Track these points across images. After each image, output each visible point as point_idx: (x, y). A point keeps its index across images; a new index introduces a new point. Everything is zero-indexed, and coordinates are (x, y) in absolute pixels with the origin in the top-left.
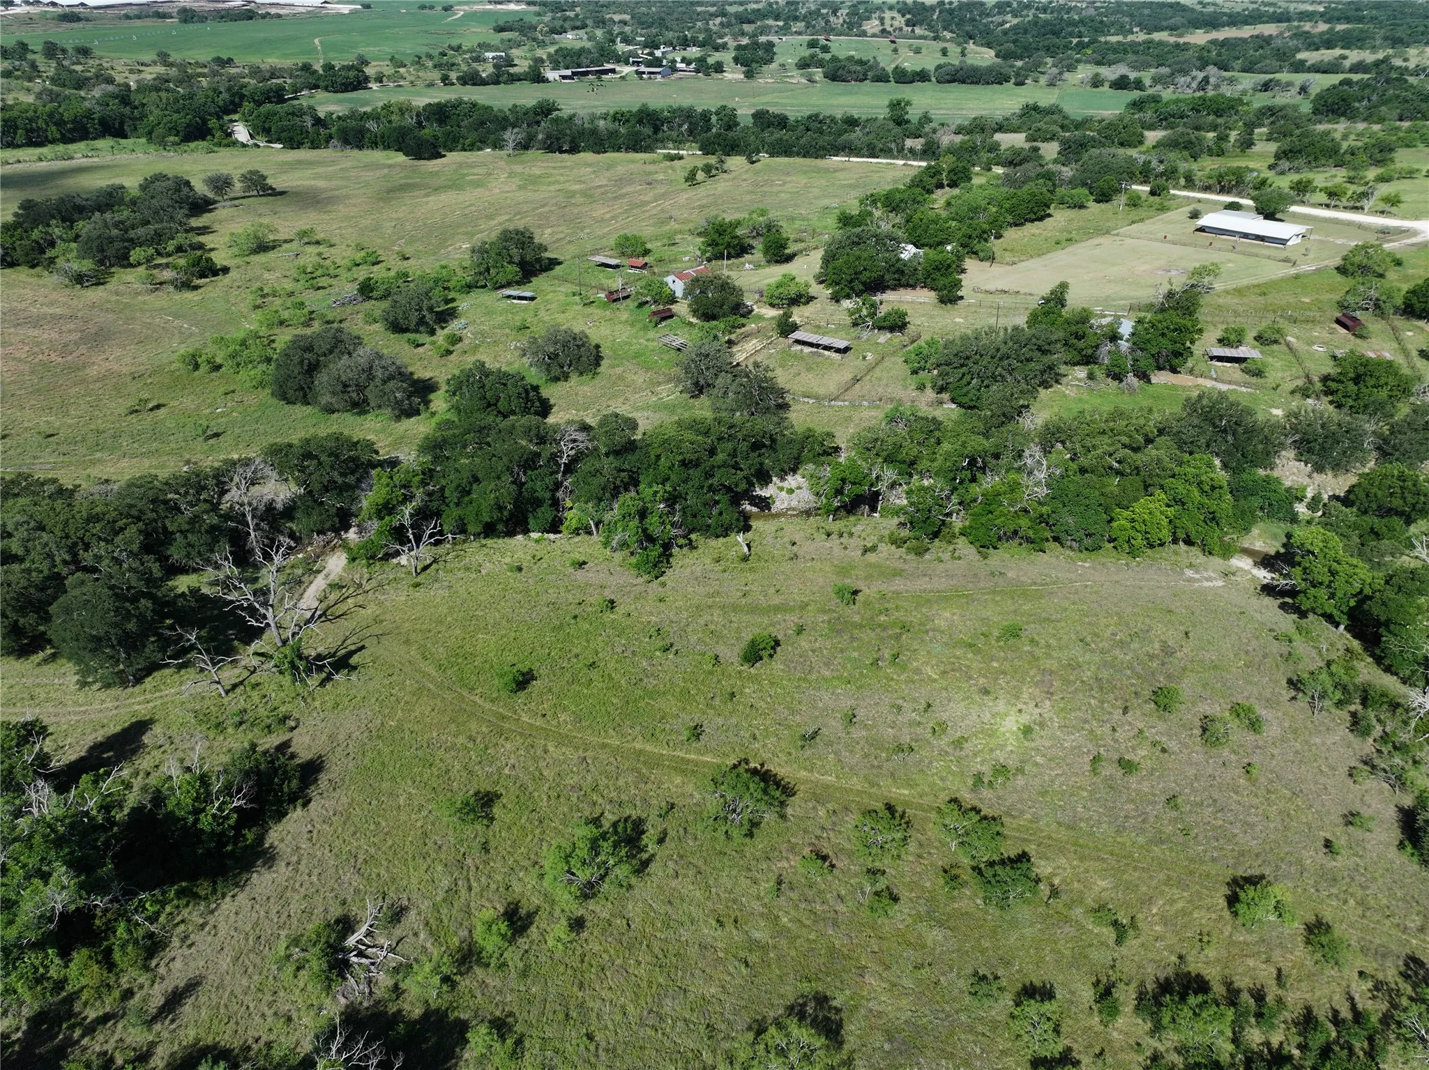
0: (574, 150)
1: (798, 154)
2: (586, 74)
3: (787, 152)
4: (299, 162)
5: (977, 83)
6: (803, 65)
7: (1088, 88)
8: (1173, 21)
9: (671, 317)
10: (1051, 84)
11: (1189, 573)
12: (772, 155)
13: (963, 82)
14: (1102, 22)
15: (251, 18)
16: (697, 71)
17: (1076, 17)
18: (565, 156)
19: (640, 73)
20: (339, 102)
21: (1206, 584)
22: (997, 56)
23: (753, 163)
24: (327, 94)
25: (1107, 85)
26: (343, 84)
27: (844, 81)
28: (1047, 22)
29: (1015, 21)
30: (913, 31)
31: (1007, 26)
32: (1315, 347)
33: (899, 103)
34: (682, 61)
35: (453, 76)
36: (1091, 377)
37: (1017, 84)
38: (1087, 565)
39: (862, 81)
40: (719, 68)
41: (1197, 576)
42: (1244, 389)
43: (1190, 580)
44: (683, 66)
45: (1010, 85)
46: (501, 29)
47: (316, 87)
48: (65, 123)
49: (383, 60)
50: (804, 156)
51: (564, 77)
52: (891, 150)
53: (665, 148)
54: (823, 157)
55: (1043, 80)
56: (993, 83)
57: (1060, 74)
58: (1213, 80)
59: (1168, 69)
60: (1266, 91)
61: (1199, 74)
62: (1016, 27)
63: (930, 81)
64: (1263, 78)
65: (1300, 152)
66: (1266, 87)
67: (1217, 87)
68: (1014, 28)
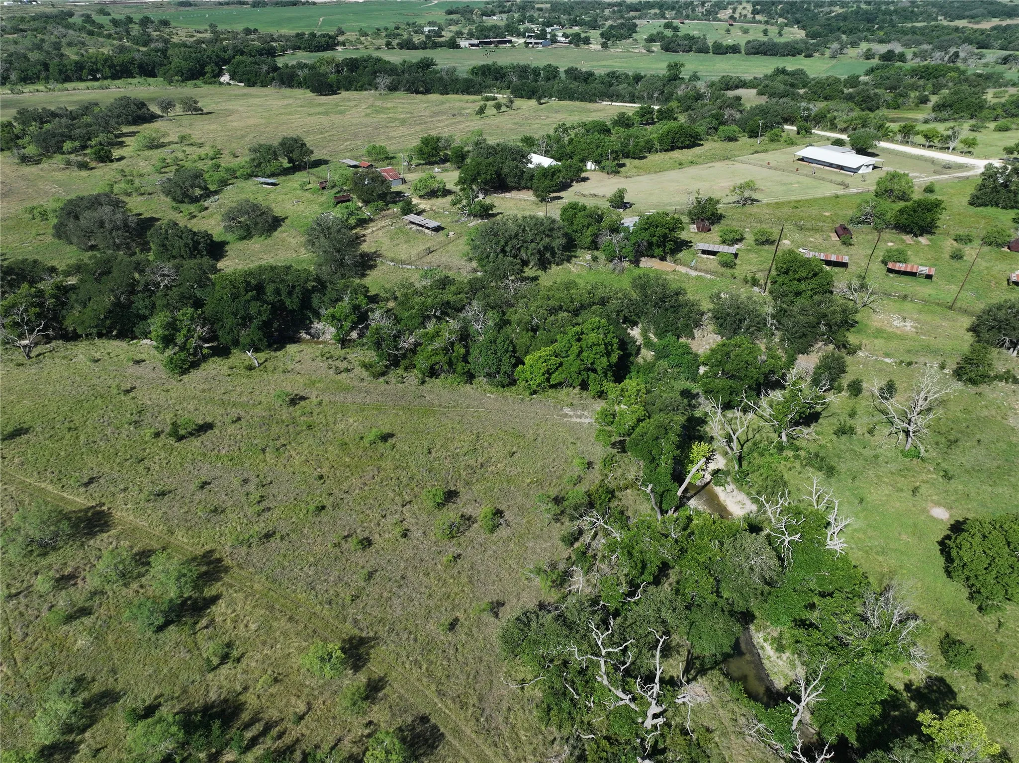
0: (427, 92)
1: (577, 99)
2: (490, 43)
3: (571, 98)
4: (245, 95)
5: (776, 55)
6: (651, 40)
7: (862, 60)
8: (974, 11)
9: (349, 201)
10: (833, 57)
11: (567, 410)
12: (560, 99)
13: (765, 54)
14: (912, 12)
15: (295, 5)
16: (570, 43)
17: (892, 8)
18: (419, 96)
19: (527, 44)
20: (310, 58)
21: (574, 420)
22: (807, 36)
23: (541, 104)
24: (305, 53)
25: (877, 57)
26: (316, 46)
27: (673, 52)
28: (866, 12)
29: (841, 11)
30: (754, 18)
31: (833, 14)
32: (801, 250)
33: (676, 65)
34: (563, 36)
35: (395, 42)
36: (595, 259)
37: (806, 56)
38: (492, 396)
39: (688, 52)
40: (587, 41)
41: (571, 413)
42: (709, 276)
43: (566, 415)
44: (563, 39)
45: (802, 57)
46: (450, 12)
47: (299, 48)
48: (115, 66)
49: (353, 31)
50: (582, 101)
51: (472, 45)
52: (643, 98)
53: (491, 92)
54: (595, 102)
55: (828, 53)
56: (787, 55)
57: (841, 49)
58: (962, 55)
59: (931, 46)
60: (1005, 64)
61: (952, 50)
62: (839, 15)
63: (740, 52)
64: (1005, 53)
65: (950, 106)
66: (1005, 60)
67: (965, 60)
68: (836, 16)
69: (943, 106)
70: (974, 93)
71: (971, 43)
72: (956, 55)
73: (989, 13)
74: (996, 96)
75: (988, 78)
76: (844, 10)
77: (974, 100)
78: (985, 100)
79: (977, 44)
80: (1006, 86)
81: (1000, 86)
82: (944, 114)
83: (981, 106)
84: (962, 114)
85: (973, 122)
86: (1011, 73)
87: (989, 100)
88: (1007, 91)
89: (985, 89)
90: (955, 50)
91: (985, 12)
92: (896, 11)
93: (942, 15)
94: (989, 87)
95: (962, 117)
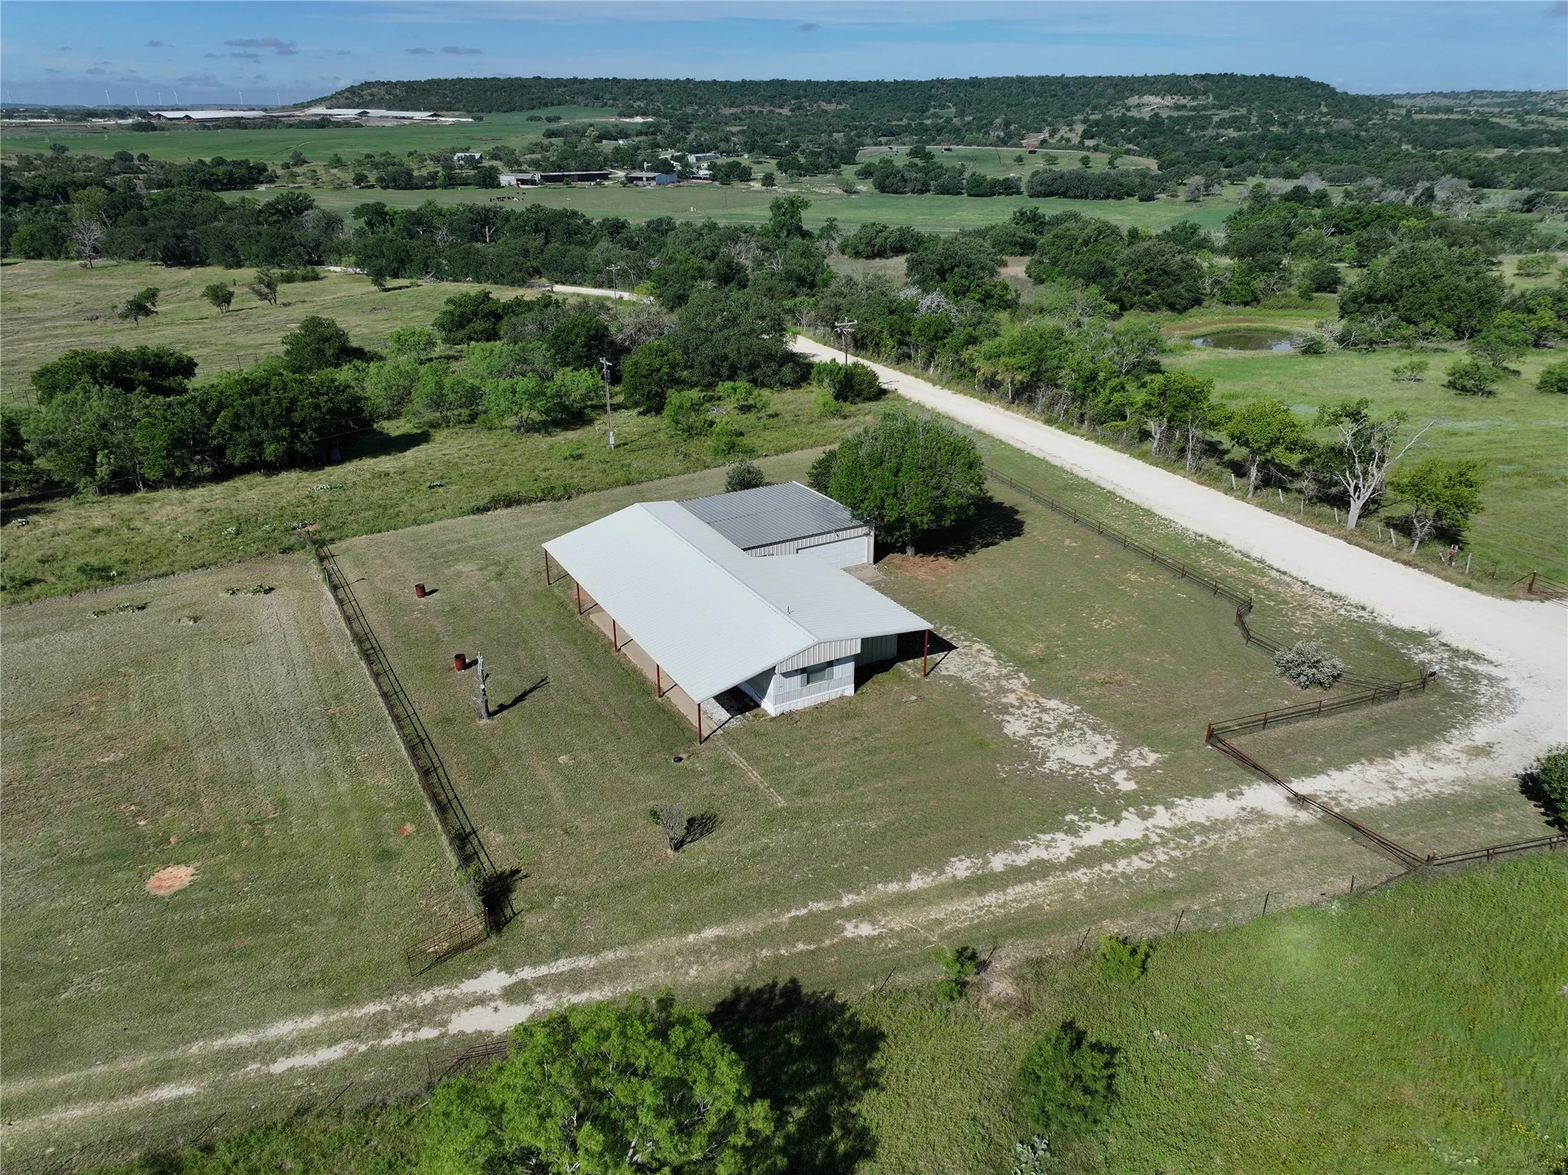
2: (562, 178)
10: (1193, 200)
14: (1357, 137)
16: (714, 178)
19: (631, 180)
22: (1160, 167)
27: (896, 192)
28: (1278, 137)
29: (1236, 135)
37: (1141, 199)
39: (922, 192)
40: (745, 176)
44: (706, 172)
49: (323, 161)
51: (524, 182)
55: (1183, 194)
56: (1107, 197)
57: (1207, 187)
58: (1441, 194)
59: (1380, 181)
60: (1529, 211)
61: (1420, 187)
62: (1231, 140)
63: (1019, 193)
64: (1526, 192)
65: (1390, 299)
66: (1529, 205)
67: (1447, 204)
68: (1225, 142)
69: (1369, 299)
70: (1462, 261)
71: (1458, 175)
72: (1429, 195)
73: (1489, 139)
74: (1524, 272)
75: (1499, 232)
76: (1241, 133)
77: (1462, 282)
78: (1497, 282)
79: (1471, 178)
80: (1547, 247)
81: (1532, 249)
82: (1373, 325)
83: (1486, 300)
84: (1427, 326)
85: (1460, 355)
86: (1550, 224)
87: (1509, 279)
88: (1554, 260)
89: (1494, 253)
90: (1428, 184)
91: (1482, 138)
92: (1329, 136)
93: (1408, 142)
94: (1503, 250)
95: (1426, 335)
